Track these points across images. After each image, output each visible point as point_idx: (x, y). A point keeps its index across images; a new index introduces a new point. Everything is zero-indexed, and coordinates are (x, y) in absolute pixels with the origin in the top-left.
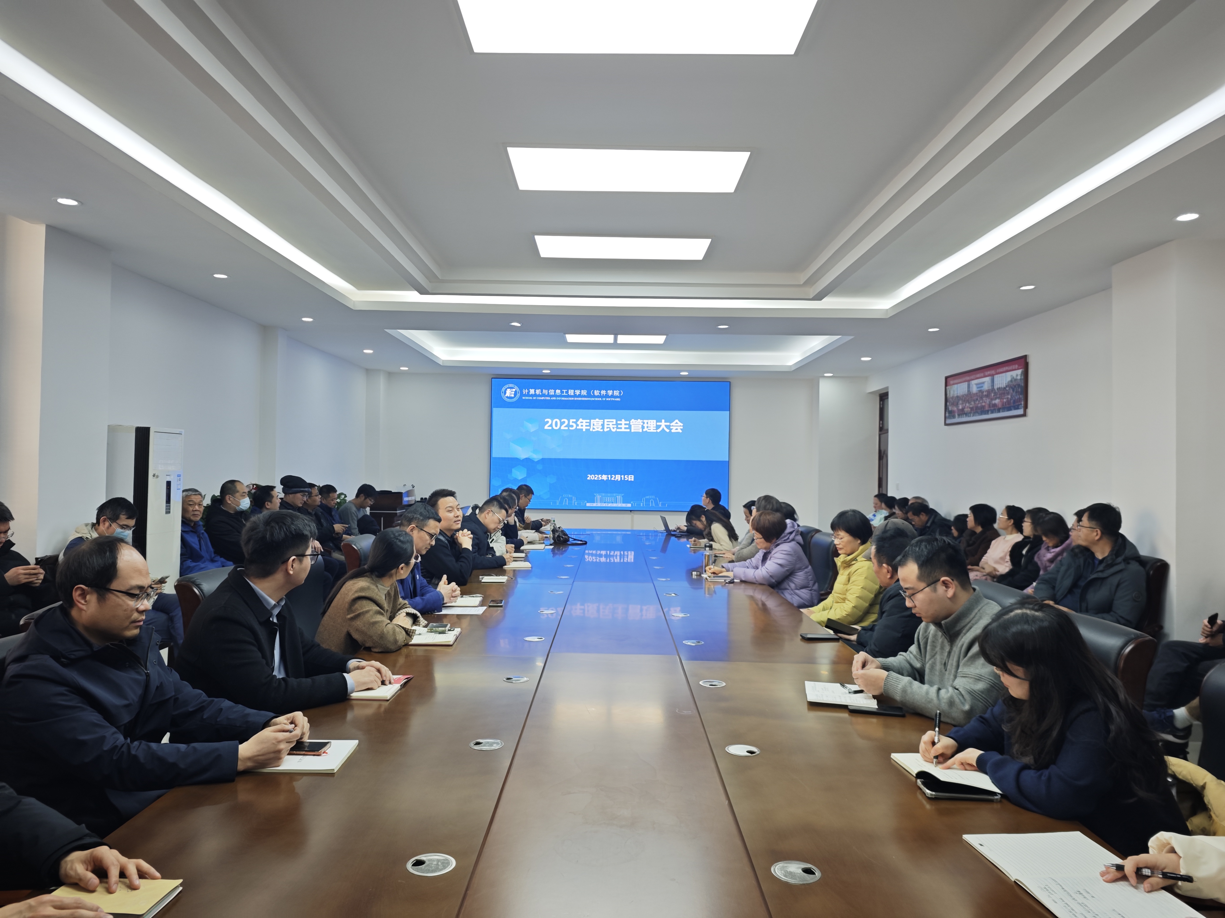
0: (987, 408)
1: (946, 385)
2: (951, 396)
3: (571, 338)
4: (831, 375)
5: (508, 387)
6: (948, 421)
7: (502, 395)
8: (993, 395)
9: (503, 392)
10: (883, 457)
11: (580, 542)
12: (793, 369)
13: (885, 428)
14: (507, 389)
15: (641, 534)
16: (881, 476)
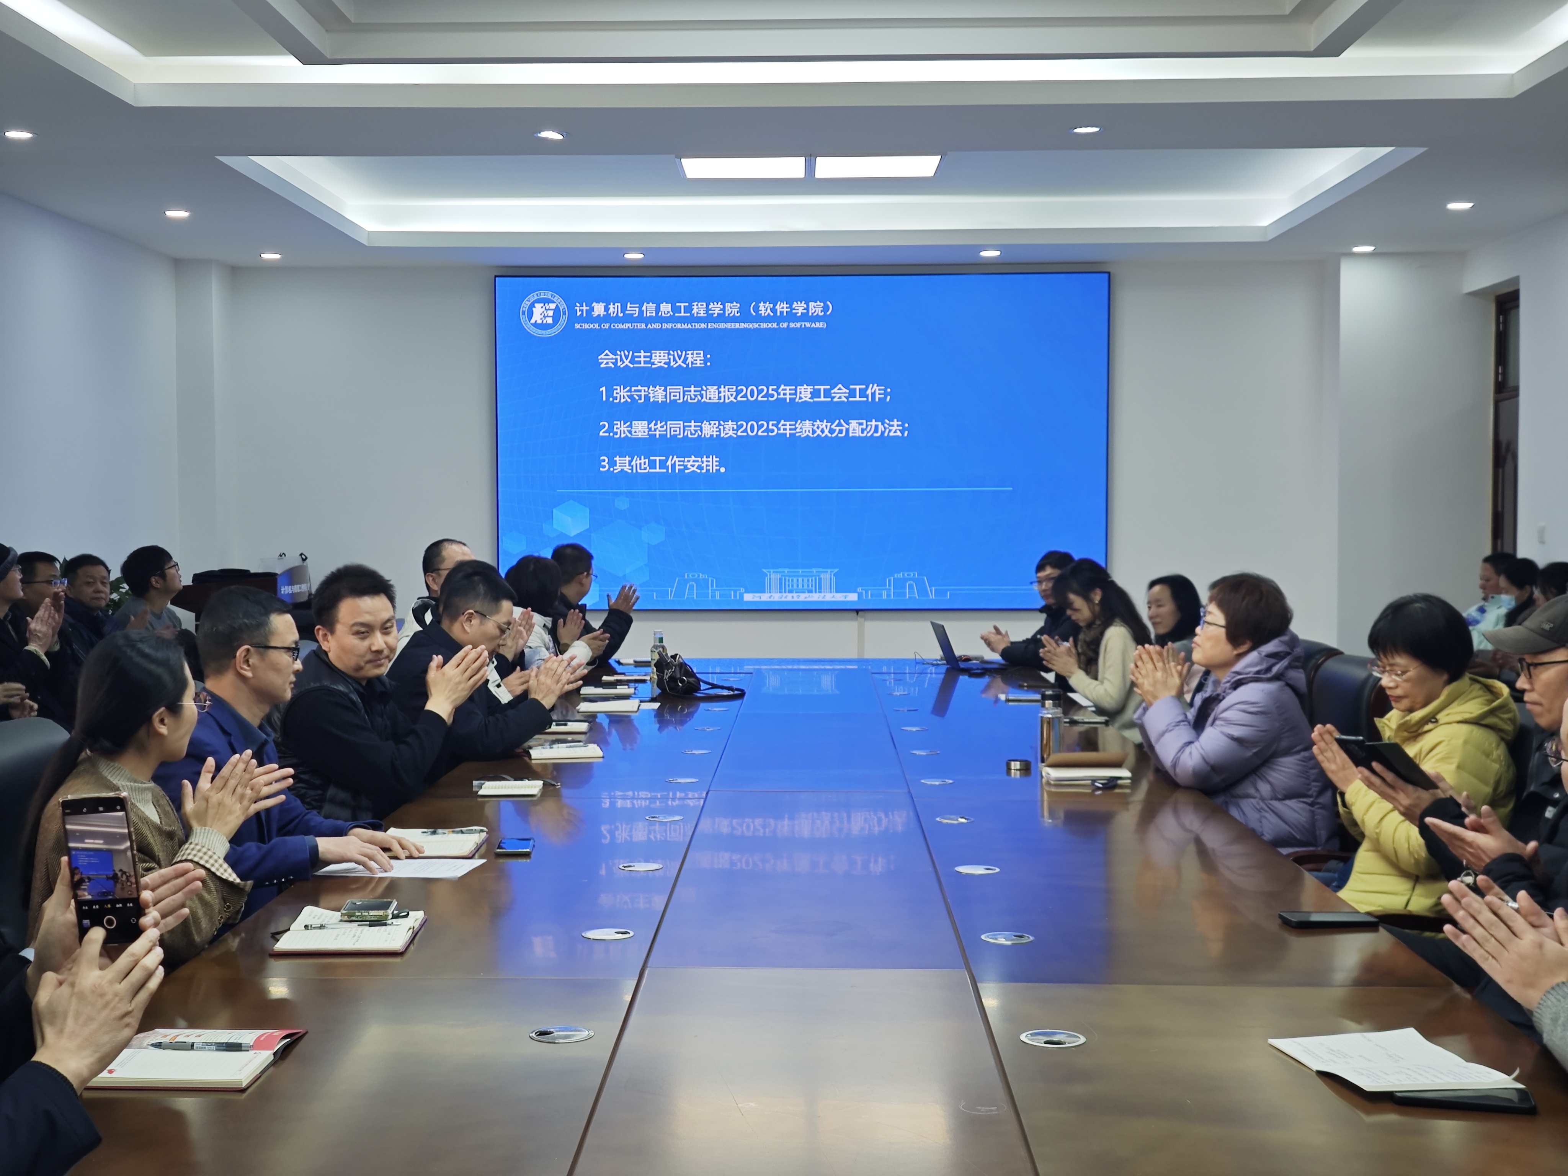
3: (695, 168)
4: (1369, 249)
5: (536, 297)
7: (523, 319)
9: (524, 313)
10: (1505, 459)
11: (726, 693)
12: (1271, 235)
13: (1511, 383)
14: (536, 305)
15: (885, 669)
16: (1500, 509)
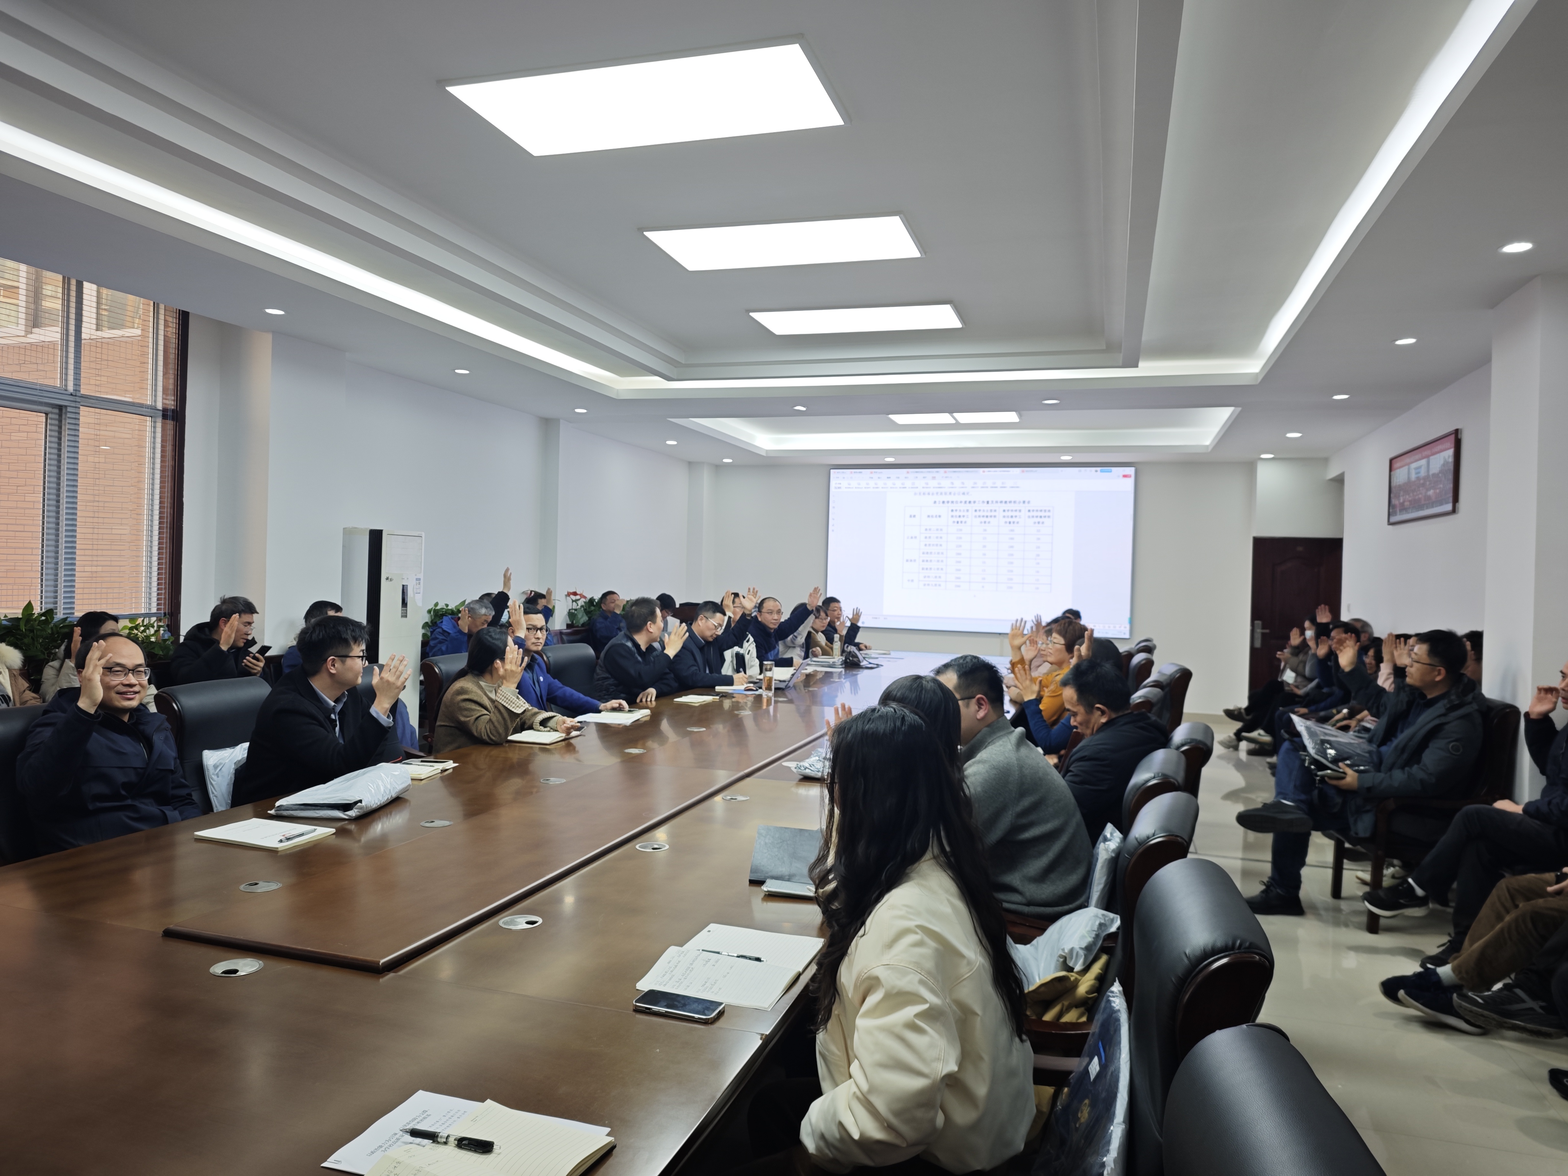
0: (1423, 502)
1: (1391, 470)
2: (1395, 485)
3: (900, 419)
4: (1271, 456)
6: (1393, 519)
8: (1428, 483)
12: (1210, 449)
